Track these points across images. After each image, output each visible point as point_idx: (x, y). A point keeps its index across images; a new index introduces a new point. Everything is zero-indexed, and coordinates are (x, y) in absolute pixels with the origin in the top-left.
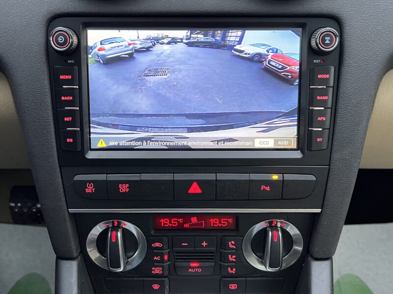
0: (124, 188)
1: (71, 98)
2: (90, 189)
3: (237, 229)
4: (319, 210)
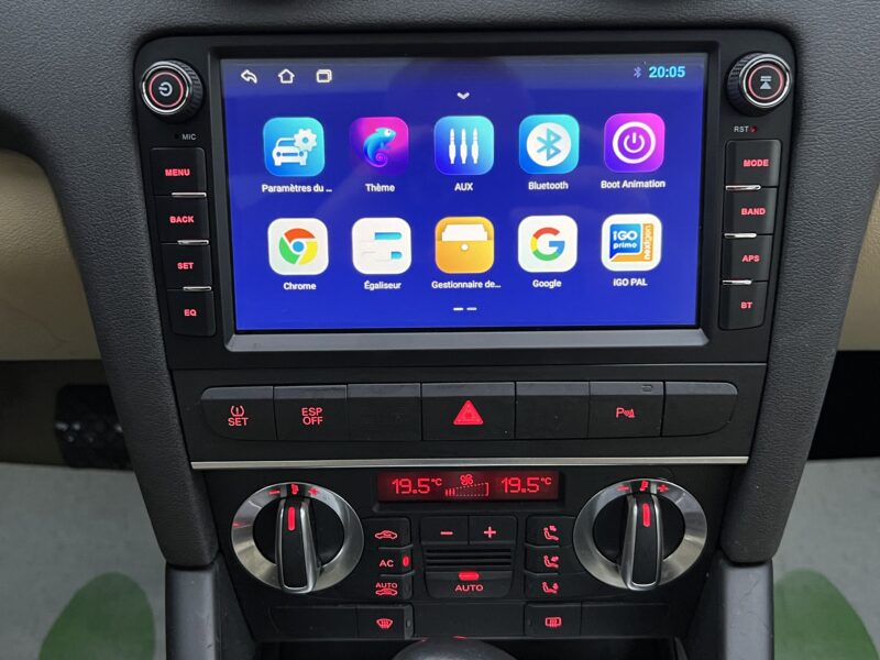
0: (312, 416)
1: (191, 219)
2: (237, 419)
3: (561, 499)
4: (743, 460)
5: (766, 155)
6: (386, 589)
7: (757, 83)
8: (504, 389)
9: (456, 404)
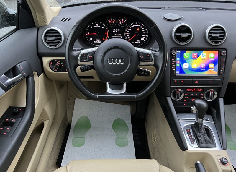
0: (182, 82)
2: (176, 82)
3: (203, 91)
4: (221, 87)
5: (224, 59)
6: (185, 100)
7: (223, 53)
8: (200, 80)
9: (196, 81)
